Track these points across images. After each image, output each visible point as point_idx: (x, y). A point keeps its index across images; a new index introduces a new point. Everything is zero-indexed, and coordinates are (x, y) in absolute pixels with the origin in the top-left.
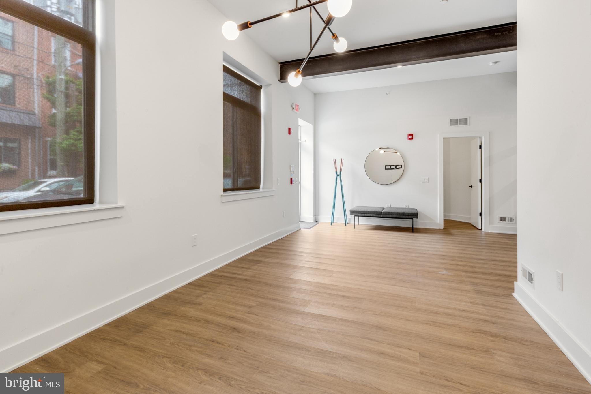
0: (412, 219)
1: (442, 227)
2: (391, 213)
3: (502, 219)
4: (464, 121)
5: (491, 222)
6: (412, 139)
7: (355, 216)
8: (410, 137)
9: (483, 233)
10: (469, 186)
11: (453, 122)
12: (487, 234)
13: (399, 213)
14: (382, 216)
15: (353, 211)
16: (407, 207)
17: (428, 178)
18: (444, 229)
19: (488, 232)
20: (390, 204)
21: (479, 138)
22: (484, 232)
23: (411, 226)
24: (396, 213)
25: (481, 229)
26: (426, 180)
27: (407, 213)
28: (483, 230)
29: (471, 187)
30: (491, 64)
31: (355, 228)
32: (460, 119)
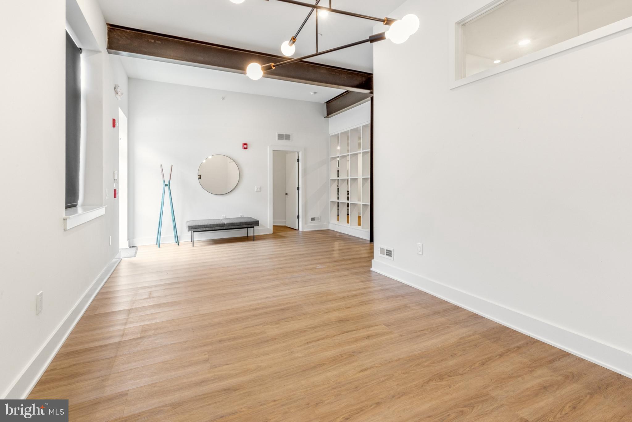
0: (253, 227)
1: (272, 232)
2: (235, 223)
3: (313, 219)
4: (288, 137)
5: (306, 223)
6: (246, 148)
7: (194, 232)
8: (245, 146)
9: (300, 232)
10: (286, 194)
11: (280, 137)
12: (303, 232)
13: (242, 223)
14: (225, 228)
15: (192, 226)
16: (242, 217)
17: (261, 187)
18: (273, 233)
19: (304, 231)
20: (225, 215)
21: (297, 153)
22: (302, 231)
23: (247, 235)
24: (239, 223)
25: (298, 230)
26: (258, 189)
27: (249, 222)
28: (300, 229)
29: (287, 194)
30: (312, 93)
31: (193, 246)
32: (285, 135)
